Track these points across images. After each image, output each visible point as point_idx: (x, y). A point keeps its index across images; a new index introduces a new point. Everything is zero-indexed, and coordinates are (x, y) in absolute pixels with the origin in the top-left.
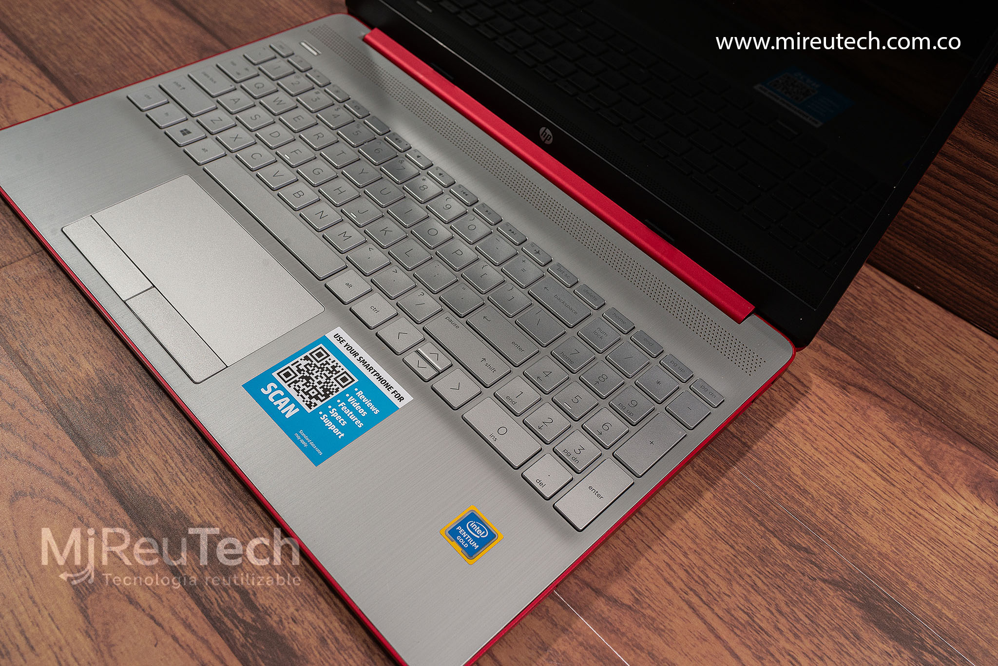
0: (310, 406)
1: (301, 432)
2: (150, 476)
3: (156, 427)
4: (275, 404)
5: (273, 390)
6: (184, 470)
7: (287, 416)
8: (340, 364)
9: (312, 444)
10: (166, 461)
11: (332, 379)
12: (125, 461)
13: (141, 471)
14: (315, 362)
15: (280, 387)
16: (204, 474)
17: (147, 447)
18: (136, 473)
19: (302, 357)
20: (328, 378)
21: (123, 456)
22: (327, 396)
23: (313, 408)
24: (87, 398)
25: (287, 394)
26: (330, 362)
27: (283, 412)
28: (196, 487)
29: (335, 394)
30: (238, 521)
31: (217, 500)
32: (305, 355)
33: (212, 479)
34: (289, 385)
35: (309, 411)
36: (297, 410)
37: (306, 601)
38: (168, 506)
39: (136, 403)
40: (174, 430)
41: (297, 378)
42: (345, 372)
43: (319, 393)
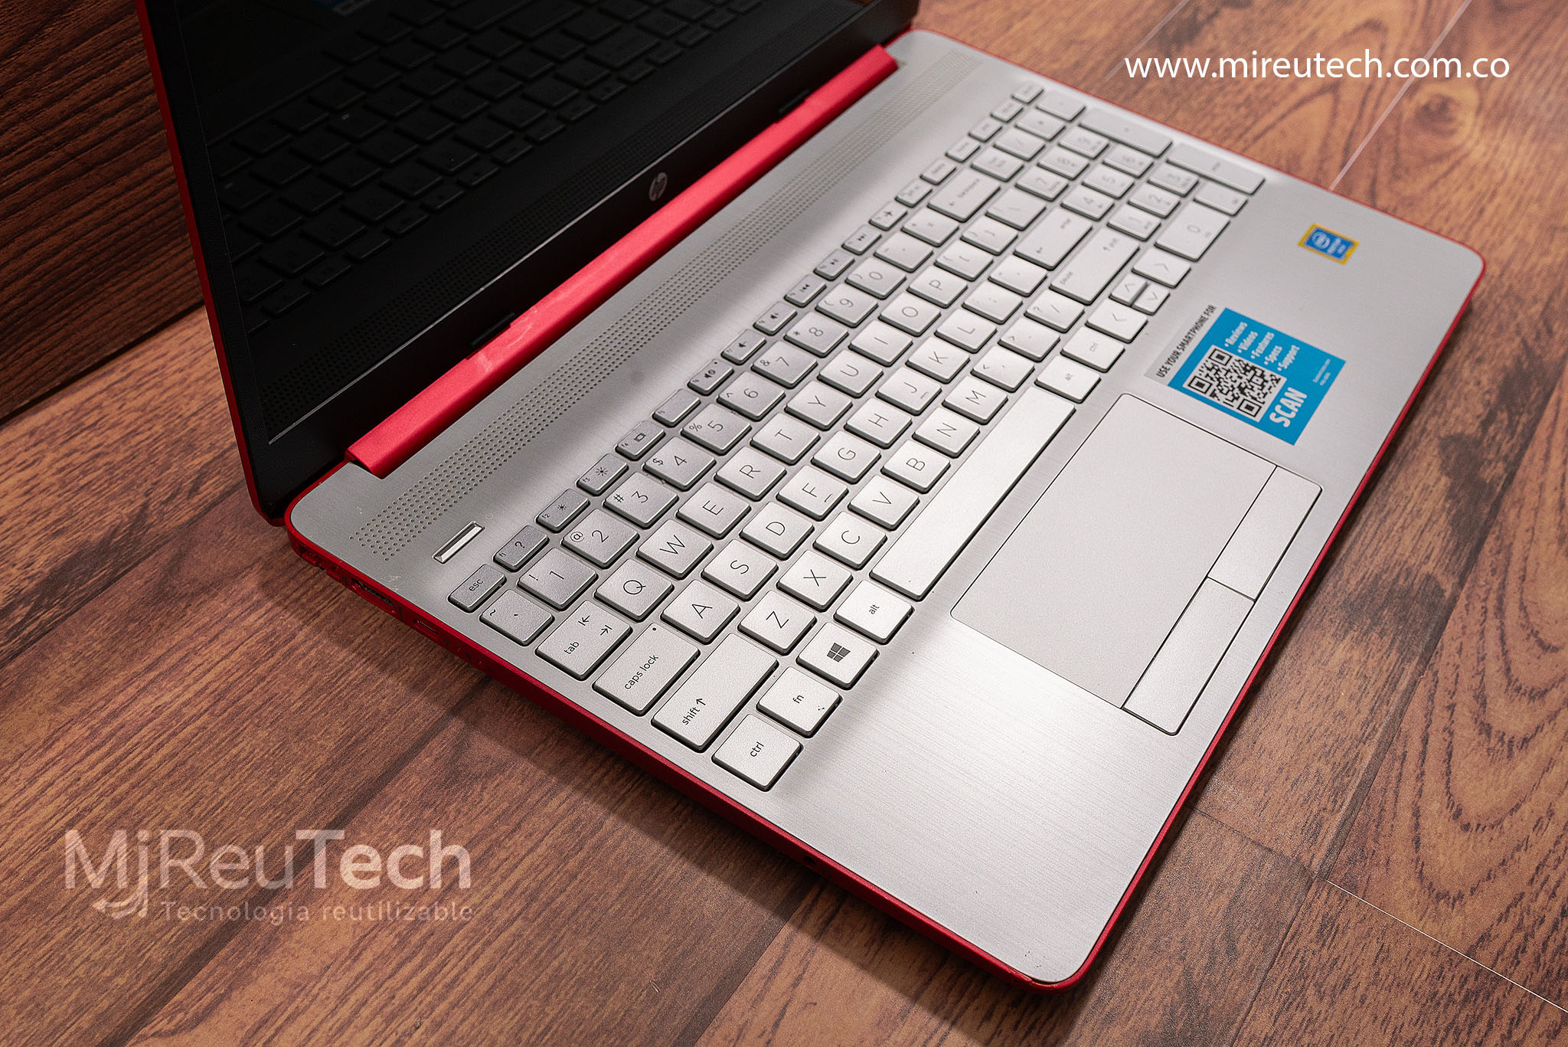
0: (1278, 381)
1: (1316, 380)
2: (1428, 536)
3: (1370, 551)
4: (1296, 410)
5: (1278, 416)
6: (1400, 509)
7: (1305, 396)
8: (1201, 364)
9: (1324, 368)
10: (1403, 527)
11: (1227, 368)
12: (1431, 564)
13: (1431, 546)
14: (1214, 387)
15: (1271, 409)
16: (1391, 489)
17: (1399, 551)
18: (1437, 550)
19: (1215, 400)
20: (1228, 371)
21: (1425, 569)
22: (1253, 368)
23: (1278, 376)
24: (1382, 634)
25: (1276, 401)
26: (1204, 375)
27: (1302, 401)
28: (1411, 492)
29: (1246, 362)
30: (1419, 448)
31: (1410, 470)
32: (1211, 398)
33: (1391, 482)
34: (1264, 403)
35: (1283, 380)
36: (1290, 389)
37: (1454, 379)
38: (1450, 510)
39: (1353, 582)
40: (1360, 534)
41: (1249, 398)
42: (1210, 358)
43: (1255, 375)
